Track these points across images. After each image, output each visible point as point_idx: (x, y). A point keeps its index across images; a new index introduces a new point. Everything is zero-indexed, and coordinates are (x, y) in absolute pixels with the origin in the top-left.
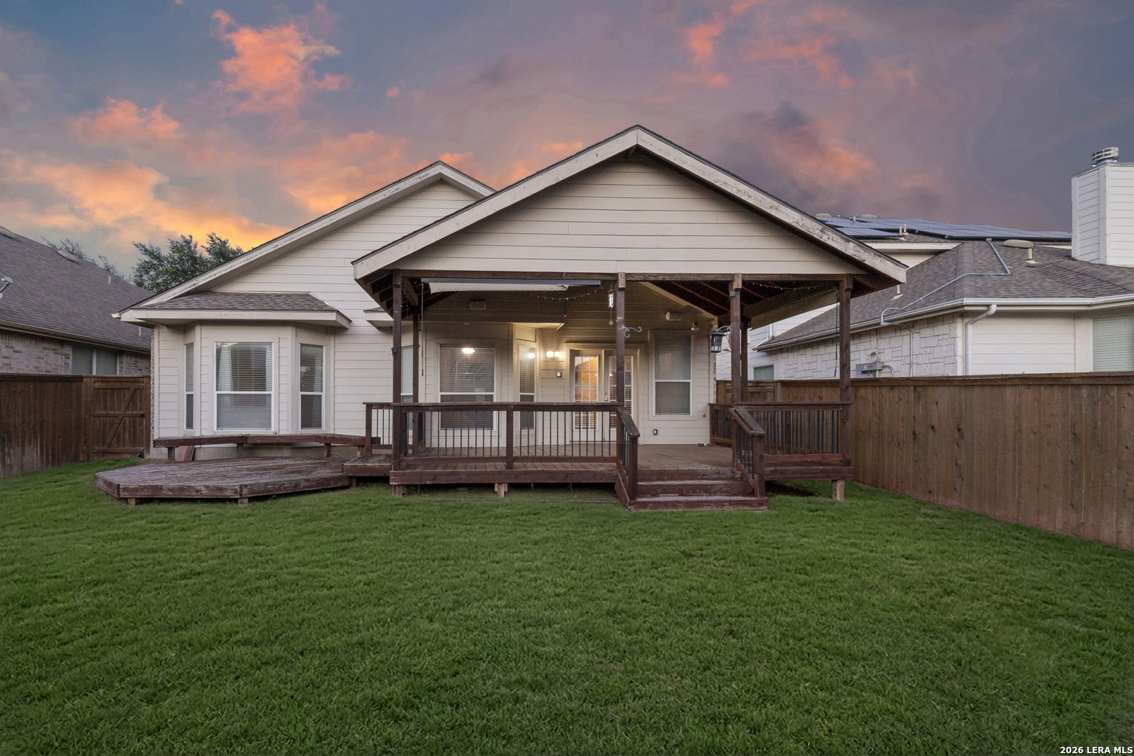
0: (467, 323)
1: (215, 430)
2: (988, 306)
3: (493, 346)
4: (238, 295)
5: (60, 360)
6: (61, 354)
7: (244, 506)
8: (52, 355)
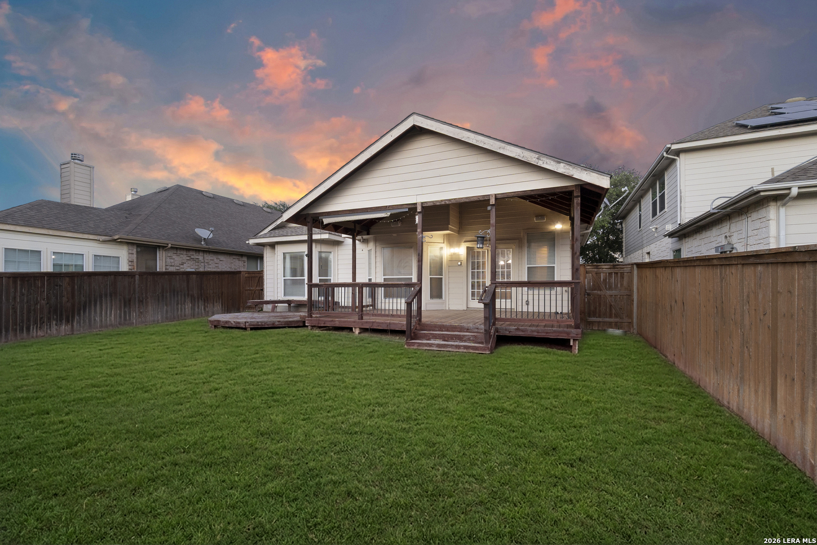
0: (394, 235)
1: (283, 297)
2: (789, 189)
3: (411, 247)
5: (241, 263)
6: (242, 261)
7: (249, 332)
8: (237, 261)
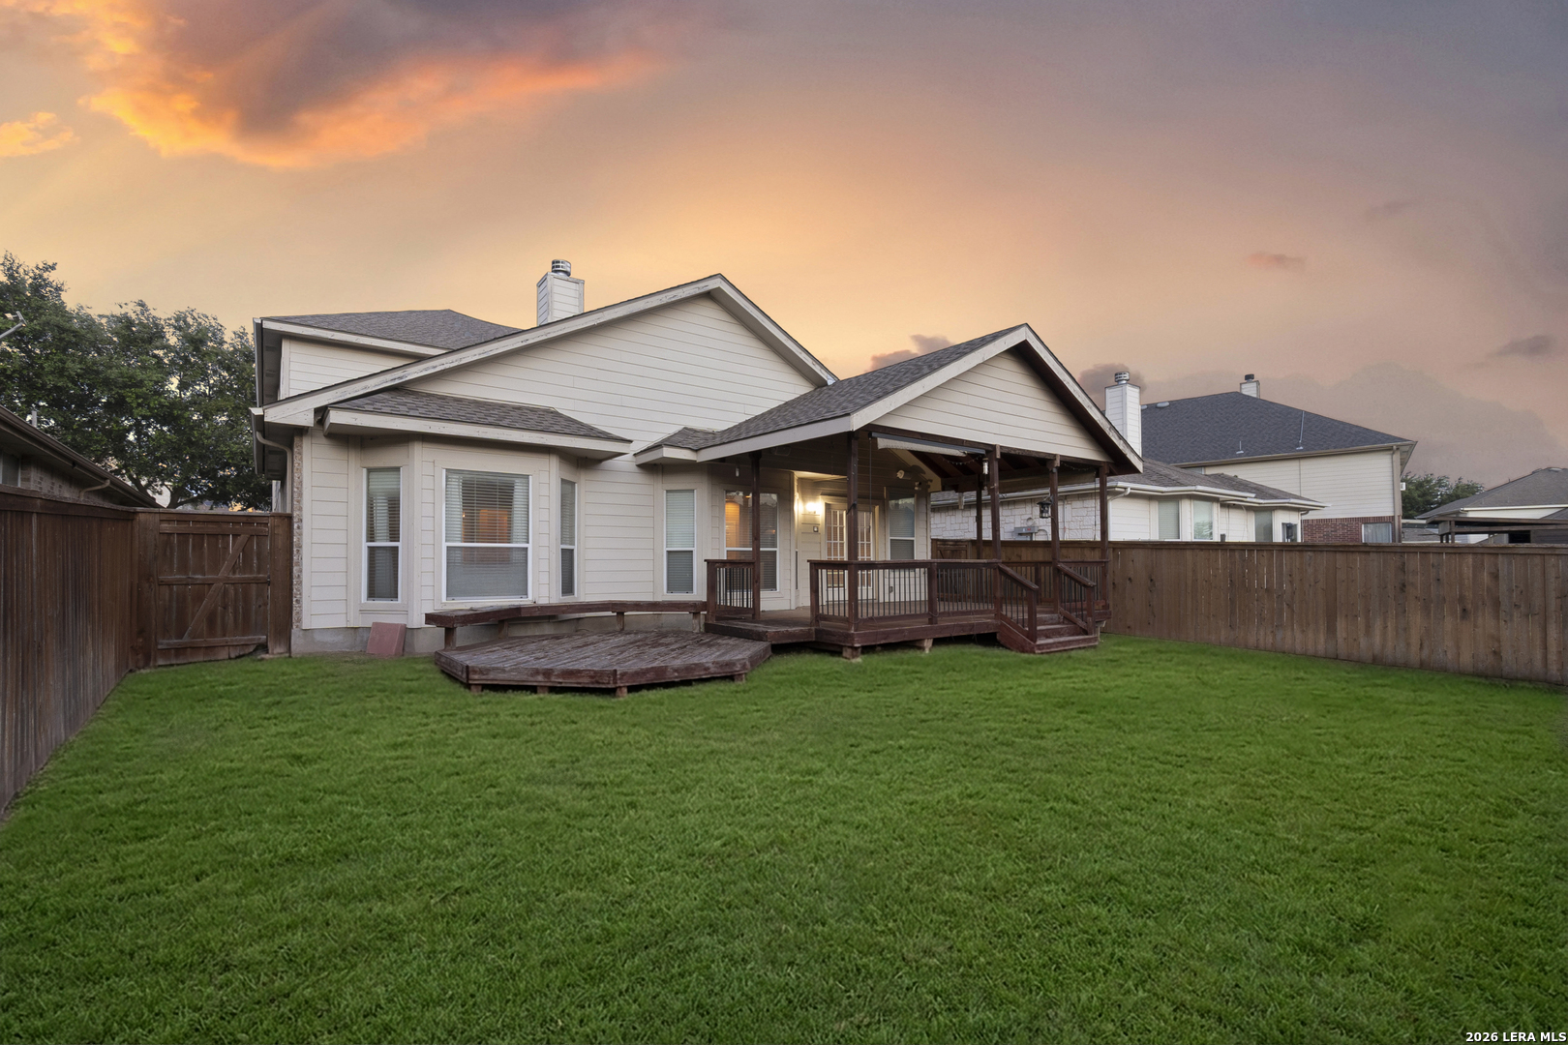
1: (444, 600)
2: (1125, 488)
4: (443, 398)
